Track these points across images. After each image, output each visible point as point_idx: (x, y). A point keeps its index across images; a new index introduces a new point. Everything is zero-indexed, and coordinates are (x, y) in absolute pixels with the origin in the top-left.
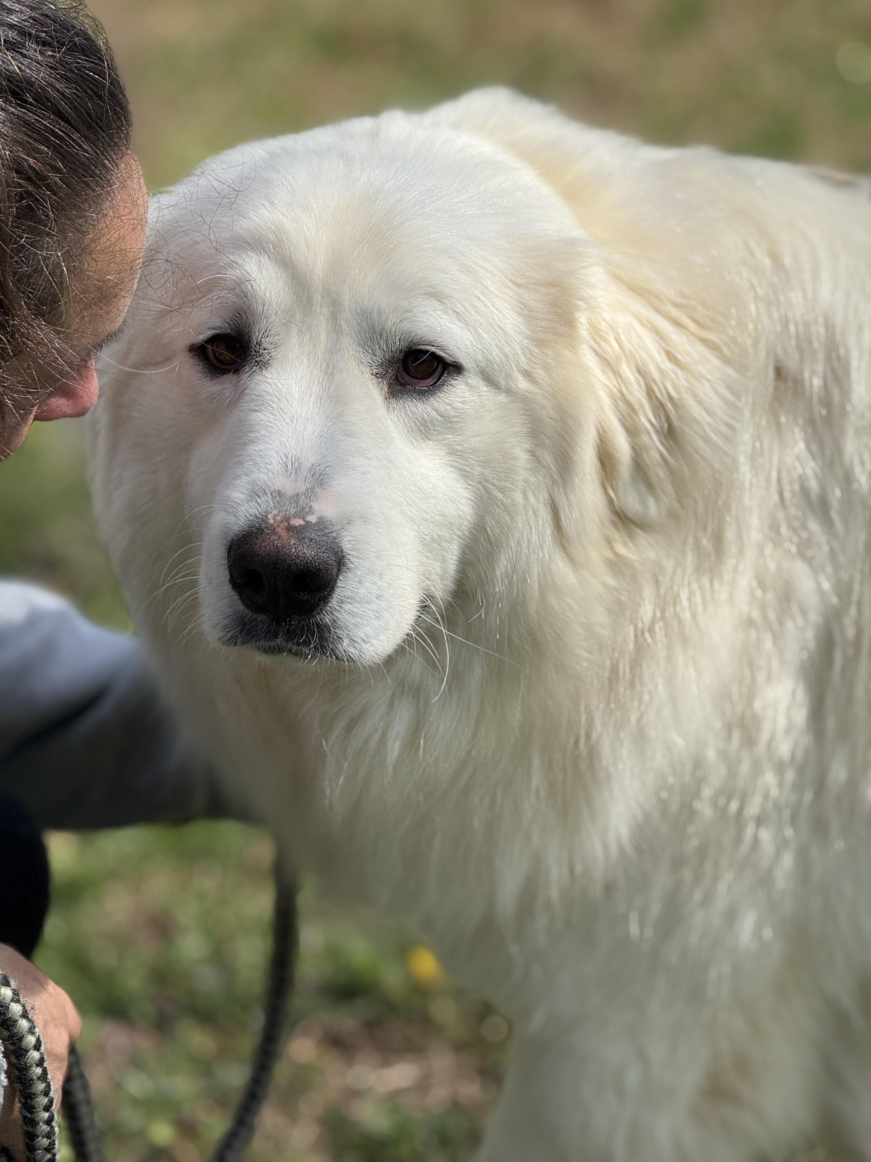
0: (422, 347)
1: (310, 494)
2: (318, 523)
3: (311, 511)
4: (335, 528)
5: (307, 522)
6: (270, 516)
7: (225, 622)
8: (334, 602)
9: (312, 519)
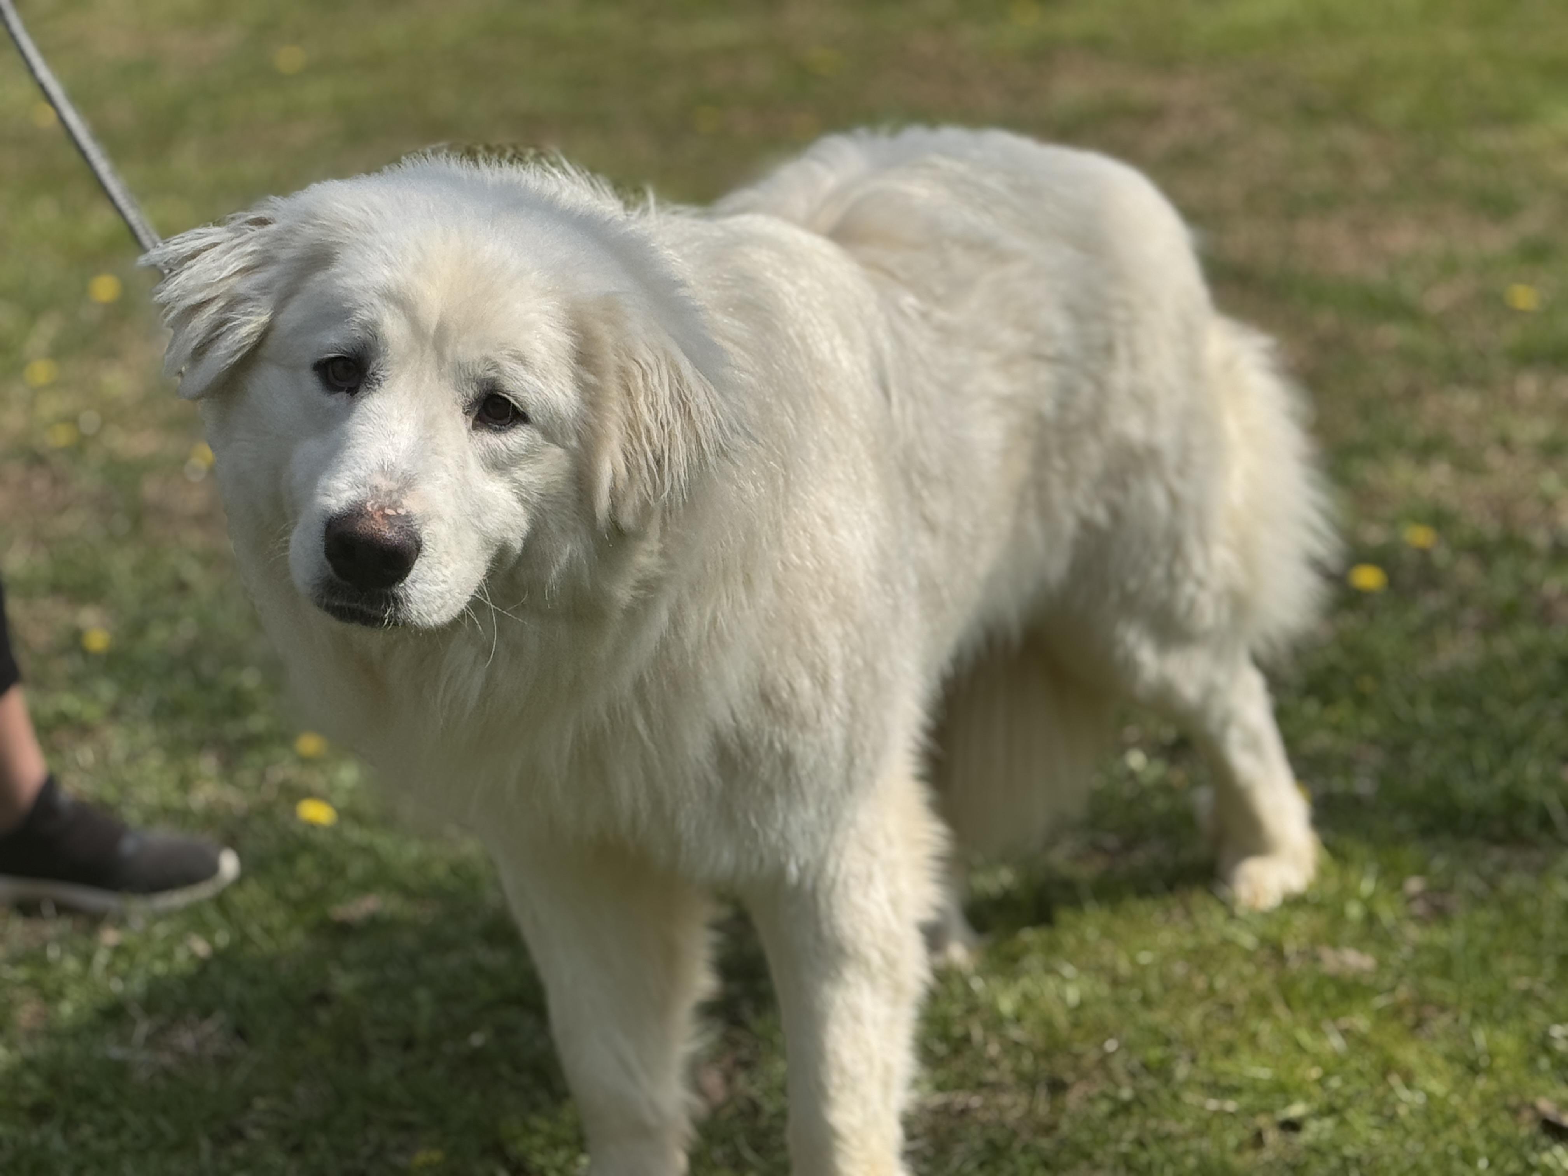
0: (501, 394)
1: (401, 491)
2: (406, 516)
3: (401, 506)
4: (416, 522)
5: (398, 514)
6: (369, 504)
7: (317, 582)
8: (408, 580)
9: (402, 512)
